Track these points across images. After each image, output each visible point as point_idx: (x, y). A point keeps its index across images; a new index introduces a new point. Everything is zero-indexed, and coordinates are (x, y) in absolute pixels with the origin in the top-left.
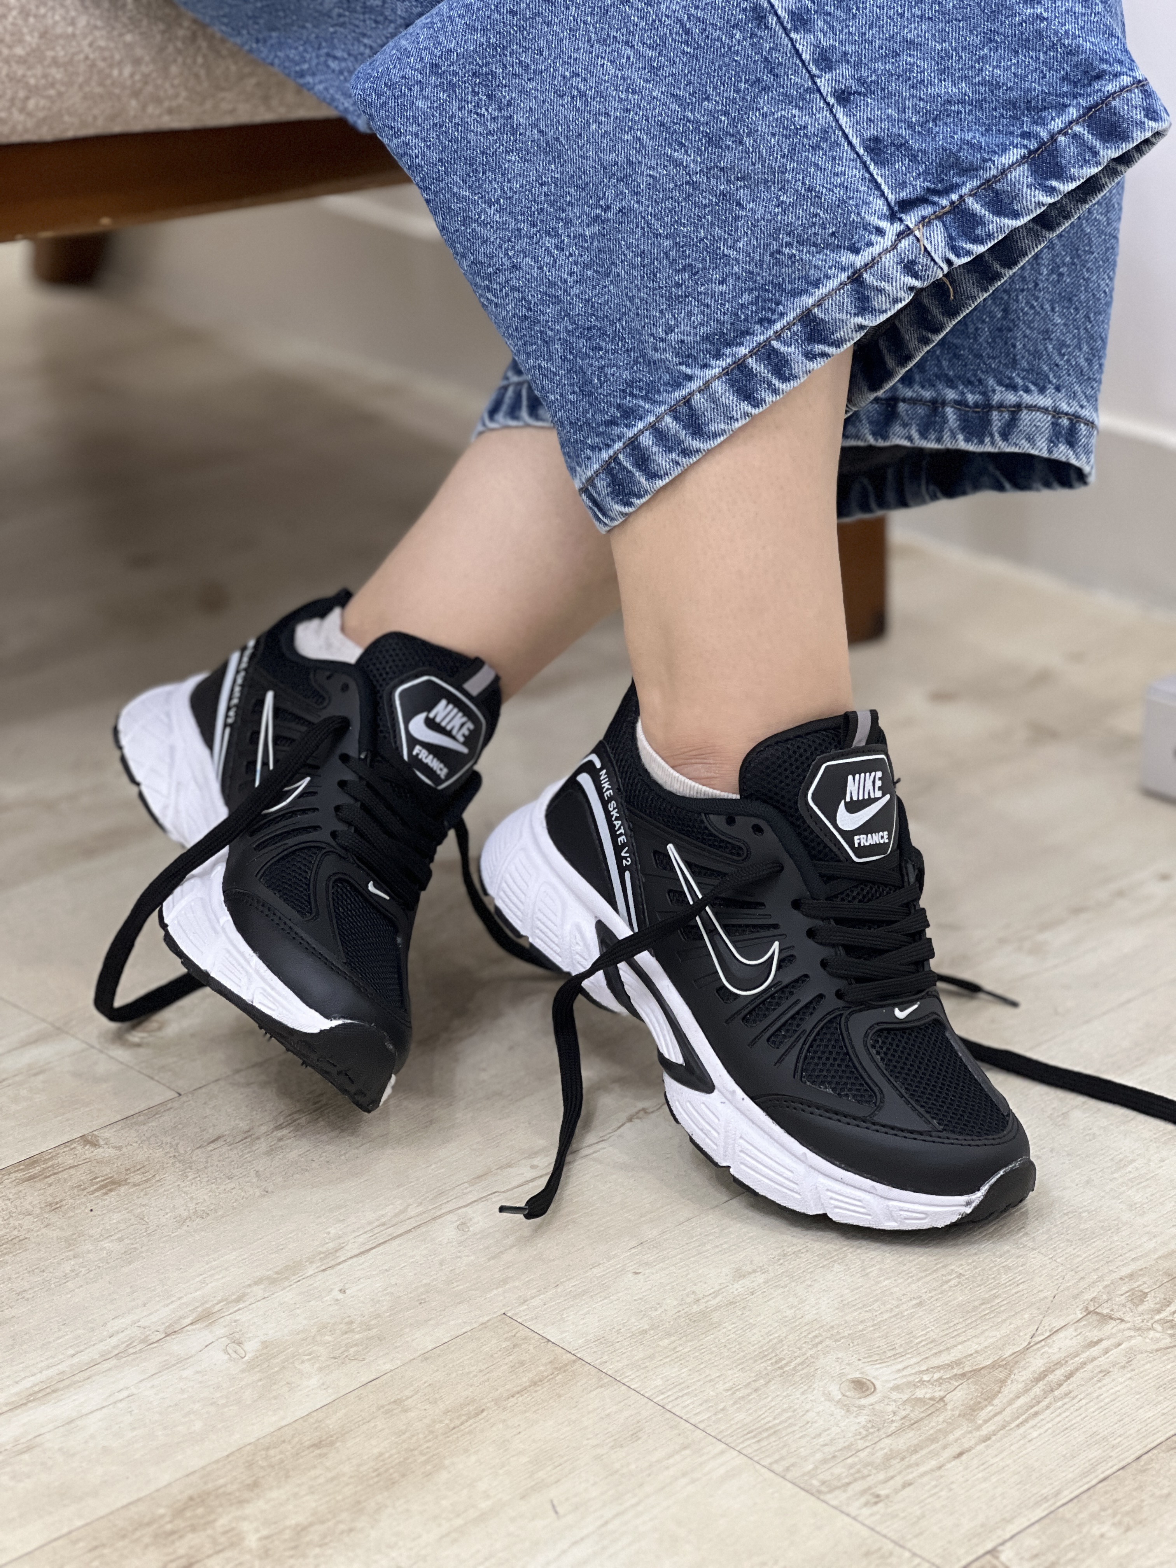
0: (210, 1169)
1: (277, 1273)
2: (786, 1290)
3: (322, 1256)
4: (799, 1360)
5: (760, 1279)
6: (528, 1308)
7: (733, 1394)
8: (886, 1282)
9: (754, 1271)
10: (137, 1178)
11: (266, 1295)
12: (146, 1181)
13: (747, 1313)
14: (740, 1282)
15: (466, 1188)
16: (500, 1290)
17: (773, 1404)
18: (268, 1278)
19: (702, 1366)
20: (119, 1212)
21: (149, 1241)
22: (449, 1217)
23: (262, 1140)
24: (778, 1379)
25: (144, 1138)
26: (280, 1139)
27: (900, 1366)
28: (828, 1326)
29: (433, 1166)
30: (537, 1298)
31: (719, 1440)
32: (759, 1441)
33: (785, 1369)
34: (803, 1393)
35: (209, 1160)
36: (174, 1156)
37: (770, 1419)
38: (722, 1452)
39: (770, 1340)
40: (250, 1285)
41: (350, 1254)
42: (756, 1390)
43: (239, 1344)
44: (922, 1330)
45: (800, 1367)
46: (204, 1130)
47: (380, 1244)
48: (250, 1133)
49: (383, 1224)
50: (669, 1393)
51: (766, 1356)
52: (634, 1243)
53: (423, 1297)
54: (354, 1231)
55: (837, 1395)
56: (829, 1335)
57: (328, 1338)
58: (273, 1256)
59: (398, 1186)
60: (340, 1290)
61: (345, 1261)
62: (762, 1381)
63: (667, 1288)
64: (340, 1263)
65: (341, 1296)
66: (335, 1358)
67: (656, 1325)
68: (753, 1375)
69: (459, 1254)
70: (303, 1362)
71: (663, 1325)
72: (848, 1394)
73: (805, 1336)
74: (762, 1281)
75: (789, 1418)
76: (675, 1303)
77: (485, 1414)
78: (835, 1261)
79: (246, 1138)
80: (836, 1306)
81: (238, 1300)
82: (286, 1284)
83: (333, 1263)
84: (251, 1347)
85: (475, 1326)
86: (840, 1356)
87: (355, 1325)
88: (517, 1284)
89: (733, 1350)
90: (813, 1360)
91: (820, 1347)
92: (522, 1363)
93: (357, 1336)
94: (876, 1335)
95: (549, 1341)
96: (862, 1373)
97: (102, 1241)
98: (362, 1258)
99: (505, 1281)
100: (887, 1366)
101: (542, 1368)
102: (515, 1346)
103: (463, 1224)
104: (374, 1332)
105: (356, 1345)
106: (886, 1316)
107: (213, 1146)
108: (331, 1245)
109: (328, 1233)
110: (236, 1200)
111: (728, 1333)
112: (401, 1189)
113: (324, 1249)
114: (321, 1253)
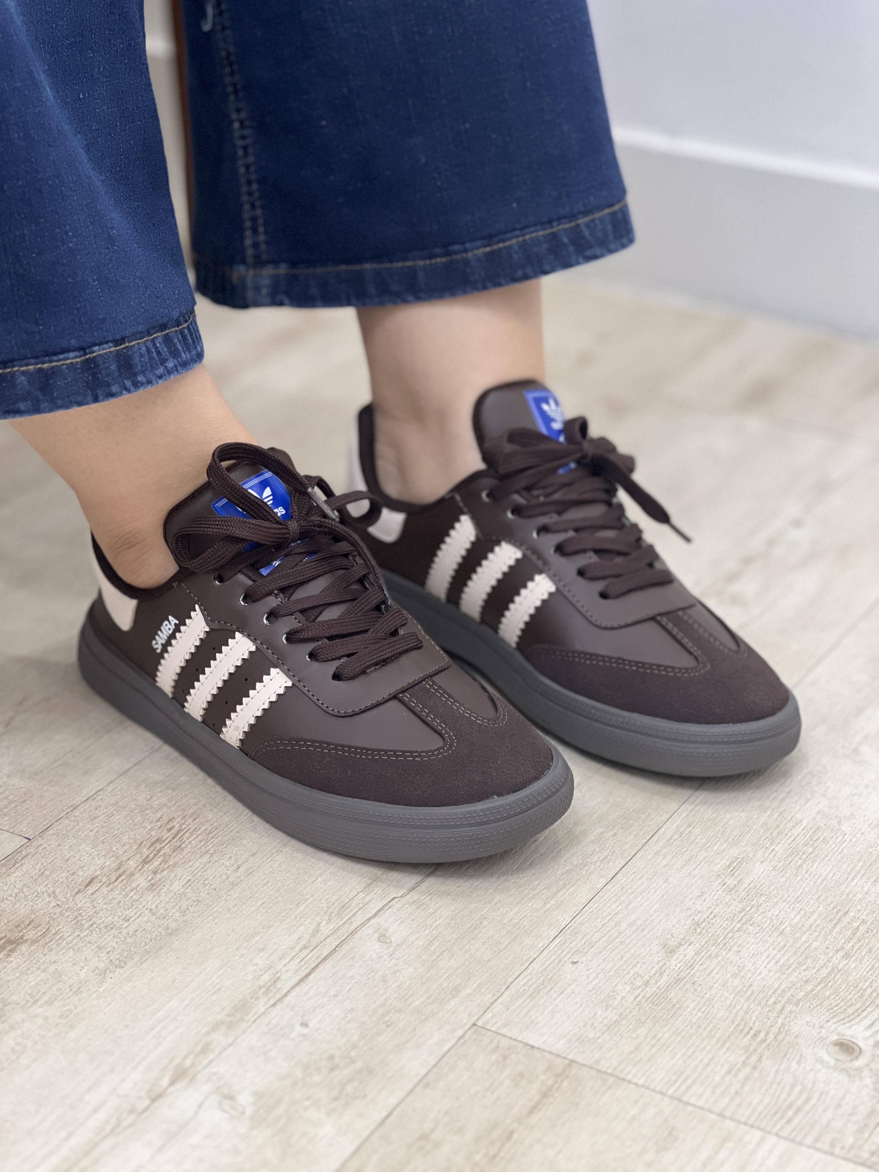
0: (101, 914)
1: (228, 1015)
2: (720, 958)
3: (263, 990)
4: (775, 1030)
5: (691, 951)
6: (494, 1016)
7: (736, 1075)
8: (804, 938)
9: (680, 944)
10: (31, 935)
11: (231, 1040)
12: (44, 935)
13: (699, 989)
14: (675, 957)
15: (364, 898)
16: (456, 999)
17: (778, 1079)
18: (222, 1022)
19: (691, 1050)
20: (33, 973)
21: (80, 1000)
22: (367, 930)
23: (138, 875)
24: (767, 1053)
25: (16, 891)
26: (155, 873)
27: (867, 1022)
28: (779, 991)
29: (320, 879)
30: (497, 1003)
31: (752, 1126)
32: (789, 1121)
33: (768, 1041)
34: (798, 1063)
35: (95, 903)
36: (58, 905)
37: (784, 1096)
38: (763, 1139)
39: (737, 1014)
40: (207, 1034)
41: (289, 985)
42: (755, 1068)
43: (232, 1098)
44: (866, 981)
45: (780, 1038)
46: (73, 874)
47: (313, 969)
48: (121, 871)
49: (305, 947)
50: (677, 1084)
51: (742, 1031)
52: (553, 933)
53: (387, 1018)
54: (280, 959)
55: (832, 1062)
56: (785, 999)
57: (317, 1078)
58: (215, 997)
59: (298, 905)
60: (302, 1024)
61: (288, 992)
62: (754, 1058)
63: (611, 973)
64: (286, 995)
65: (305, 1031)
66: (336, 1099)
67: (624, 1014)
68: (742, 1052)
69: (396, 968)
70: (306, 1109)
71: (630, 1012)
72: (839, 1057)
73: (766, 1004)
74: (694, 953)
75: (801, 1092)
76: (628, 988)
77: (515, 1136)
78: (746, 923)
79: (120, 876)
80: (774, 968)
81: (206, 1049)
82: (244, 1025)
83: (278, 996)
84: (245, 1099)
85: (453, 1041)
86: (808, 1020)
87: (337, 1060)
88: (468, 991)
89: (709, 1029)
90: (787, 1028)
91: (785, 1012)
92: (521, 1075)
93: (346, 1072)
94: (828, 993)
95: (533, 1047)
96: (839, 1034)
97: (31, 1007)
98: (305, 986)
99: (456, 990)
100: (857, 1023)
101: (543, 1077)
102: (505, 1057)
103: (382, 935)
104: (359, 1065)
105: (350, 1081)
106: (824, 972)
107: (90, 890)
108: (266, 977)
109: (257, 965)
110: (146, 944)
111: (694, 1012)
112: (302, 908)
113: (262, 983)
114: (260, 987)
